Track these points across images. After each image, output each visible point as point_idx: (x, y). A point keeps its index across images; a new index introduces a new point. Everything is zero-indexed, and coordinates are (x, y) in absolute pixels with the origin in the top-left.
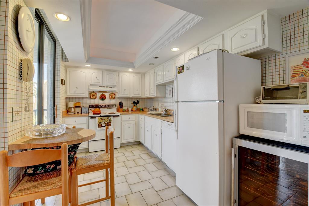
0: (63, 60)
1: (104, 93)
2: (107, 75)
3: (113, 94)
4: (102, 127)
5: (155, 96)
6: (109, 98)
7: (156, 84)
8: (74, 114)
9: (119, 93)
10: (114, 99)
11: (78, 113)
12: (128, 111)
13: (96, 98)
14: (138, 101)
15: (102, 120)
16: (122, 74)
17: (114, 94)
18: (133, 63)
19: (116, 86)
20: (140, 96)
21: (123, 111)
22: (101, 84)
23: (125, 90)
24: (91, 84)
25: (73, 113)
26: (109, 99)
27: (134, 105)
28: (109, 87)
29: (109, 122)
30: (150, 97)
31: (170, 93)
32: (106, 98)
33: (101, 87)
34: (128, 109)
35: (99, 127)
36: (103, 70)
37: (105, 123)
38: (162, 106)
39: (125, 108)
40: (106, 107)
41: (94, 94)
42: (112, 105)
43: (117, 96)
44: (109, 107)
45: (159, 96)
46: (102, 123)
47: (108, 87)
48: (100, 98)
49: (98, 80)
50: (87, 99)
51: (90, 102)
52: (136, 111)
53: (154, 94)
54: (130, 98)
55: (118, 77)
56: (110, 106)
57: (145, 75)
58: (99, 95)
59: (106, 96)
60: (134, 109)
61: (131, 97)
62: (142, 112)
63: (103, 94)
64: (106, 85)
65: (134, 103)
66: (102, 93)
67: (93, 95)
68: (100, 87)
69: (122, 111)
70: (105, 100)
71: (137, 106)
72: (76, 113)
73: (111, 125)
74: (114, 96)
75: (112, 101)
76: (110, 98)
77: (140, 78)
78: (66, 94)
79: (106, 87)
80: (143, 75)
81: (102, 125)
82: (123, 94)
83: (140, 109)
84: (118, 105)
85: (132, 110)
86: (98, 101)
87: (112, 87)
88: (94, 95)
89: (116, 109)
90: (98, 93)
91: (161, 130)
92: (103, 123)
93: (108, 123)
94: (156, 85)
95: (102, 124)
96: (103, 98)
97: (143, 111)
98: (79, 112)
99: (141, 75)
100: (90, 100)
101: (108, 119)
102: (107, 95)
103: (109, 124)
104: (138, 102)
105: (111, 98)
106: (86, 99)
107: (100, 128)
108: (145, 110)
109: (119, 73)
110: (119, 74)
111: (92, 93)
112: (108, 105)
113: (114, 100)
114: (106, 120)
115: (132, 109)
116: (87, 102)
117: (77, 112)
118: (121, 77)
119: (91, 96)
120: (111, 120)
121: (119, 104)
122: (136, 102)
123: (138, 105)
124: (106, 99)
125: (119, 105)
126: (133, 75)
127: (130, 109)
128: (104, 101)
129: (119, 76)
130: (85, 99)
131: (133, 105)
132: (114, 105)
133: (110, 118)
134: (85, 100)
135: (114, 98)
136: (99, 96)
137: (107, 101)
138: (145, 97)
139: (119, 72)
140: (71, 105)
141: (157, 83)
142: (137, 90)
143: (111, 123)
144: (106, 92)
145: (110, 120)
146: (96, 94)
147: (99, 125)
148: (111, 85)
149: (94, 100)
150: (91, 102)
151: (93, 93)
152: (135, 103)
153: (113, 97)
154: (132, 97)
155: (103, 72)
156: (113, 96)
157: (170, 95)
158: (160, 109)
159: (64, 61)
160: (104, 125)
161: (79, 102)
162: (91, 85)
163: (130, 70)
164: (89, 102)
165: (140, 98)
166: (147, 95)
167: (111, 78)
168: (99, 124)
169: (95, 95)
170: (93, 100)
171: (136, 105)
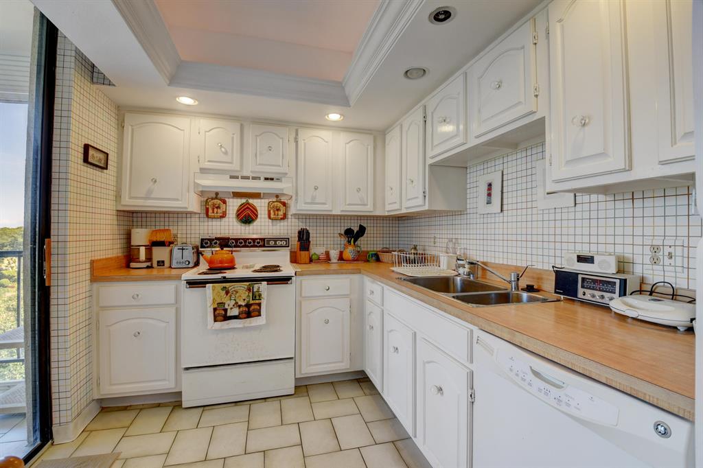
0: (95, 80)
1: (251, 201)
2: (257, 136)
3: (279, 204)
4: (226, 318)
5: (426, 208)
6: (267, 216)
7: (430, 161)
8: (148, 267)
9: (296, 200)
10: (281, 219)
11: (161, 263)
12: (328, 258)
13: (223, 216)
14: (361, 226)
15: (227, 293)
16: (305, 135)
17: (284, 204)
18: (340, 86)
19: (286, 174)
20: (368, 209)
21: (311, 261)
22: (235, 166)
23: (316, 188)
24: (201, 169)
25: (145, 265)
26: (267, 220)
27: (349, 242)
28: (262, 179)
29: (252, 302)
30: (404, 211)
31: (489, 195)
32: (257, 216)
33: (237, 177)
34: (327, 254)
35: (215, 321)
36: (242, 121)
37: (240, 306)
38: (451, 245)
39: (317, 249)
40: (254, 246)
41: (217, 202)
42: (275, 240)
43: (292, 210)
44: (264, 246)
45: (440, 206)
46: (226, 307)
47: (259, 178)
48: (238, 215)
49: (226, 153)
50: (197, 220)
51: (206, 228)
52: (355, 260)
53: (420, 201)
54: (334, 217)
55: (293, 144)
56: (268, 241)
57: (388, 137)
58: (234, 205)
59: (258, 209)
60: (349, 253)
61: (337, 212)
62: (373, 265)
63: (248, 204)
64: (252, 172)
65: (349, 232)
66: (244, 201)
67: (214, 205)
68: (232, 177)
69: (308, 261)
70: (255, 223)
71: (358, 242)
72: (155, 264)
73: (260, 315)
74: (283, 208)
75: (278, 227)
76: (270, 217)
77: (371, 148)
78: (120, 202)
79: (254, 178)
80: (379, 136)
81: (229, 314)
82: (312, 203)
83: (368, 252)
84: (295, 241)
85: (341, 258)
86: (230, 227)
87: (272, 179)
88: (218, 207)
89: (289, 253)
90: (231, 200)
91: (471, 375)
92: (229, 304)
93: (248, 306)
94: (431, 166)
95: (226, 310)
96: (247, 216)
97: (378, 260)
98: (163, 262)
99: (372, 137)
100: (206, 224)
101: (249, 290)
102: (261, 205)
103: (252, 307)
104: (362, 230)
105: (272, 216)
106: (195, 221)
107: (218, 324)
108: (384, 257)
109: (297, 131)
110: (297, 134)
111: (212, 199)
112: (263, 240)
113: (284, 223)
114: (243, 296)
115: (341, 253)
116: (197, 228)
117: (158, 262)
118: (305, 144)
119: (207, 210)
120: (260, 295)
121: (297, 235)
122: (356, 229)
123: (361, 240)
124: (258, 220)
125: (299, 241)
126: (343, 138)
127: (334, 254)
128: (251, 224)
129: (296, 142)
130: (189, 220)
131: (344, 240)
132: (281, 239)
133: (256, 287)
134: (189, 223)
135: (284, 217)
136: (236, 208)
137: (262, 227)
138: (387, 214)
139: (297, 126)
140: (141, 237)
141: (432, 158)
142: (358, 190)
143: (259, 305)
144: (257, 196)
145: (257, 296)
146: (224, 202)
147: (217, 312)
148: (270, 171)
149: (218, 223)
150: (210, 228)
151: (216, 198)
152: (353, 235)
153: (281, 213)
154: (339, 213)
155: (242, 127)
156: (279, 209)
157: (489, 202)
158: (444, 260)
159: (97, 83)
160: (235, 312)
161: (167, 228)
162: (204, 171)
163: (334, 117)
164: (201, 228)
165: (368, 218)
166: (393, 204)
167: (270, 148)
168: (215, 310)
169: (223, 206)
170: (214, 223)
171: (354, 242)
